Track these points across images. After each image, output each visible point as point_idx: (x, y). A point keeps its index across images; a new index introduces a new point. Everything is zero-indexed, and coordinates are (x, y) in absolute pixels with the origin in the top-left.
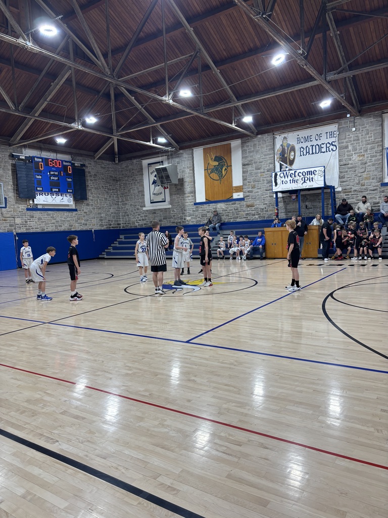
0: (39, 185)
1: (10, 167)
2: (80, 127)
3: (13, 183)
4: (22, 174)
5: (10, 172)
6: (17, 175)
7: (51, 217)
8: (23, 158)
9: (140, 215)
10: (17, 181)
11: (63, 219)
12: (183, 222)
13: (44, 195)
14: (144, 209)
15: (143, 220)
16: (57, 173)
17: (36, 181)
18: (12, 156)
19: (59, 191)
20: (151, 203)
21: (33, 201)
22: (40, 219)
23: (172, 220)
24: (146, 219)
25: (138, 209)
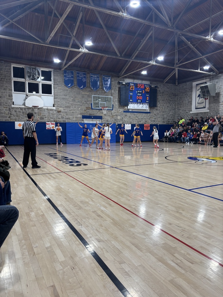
0: (131, 99)
1: (117, 89)
2: (154, 63)
3: (118, 97)
4: (123, 92)
5: (117, 92)
6: (120, 93)
7: (136, 116)
8: (125, 83)
9: (188, 116)
10: (120, 96)
11: (142, 118)
13: (133, 104)
14: (191, 112)
16: (141, 92)
17: (129, 96)
18: (119, 83)
19: (141, 102)
20: (196, 109)
21: (127, 107)
22: (130, 117)
25: (187, 113)
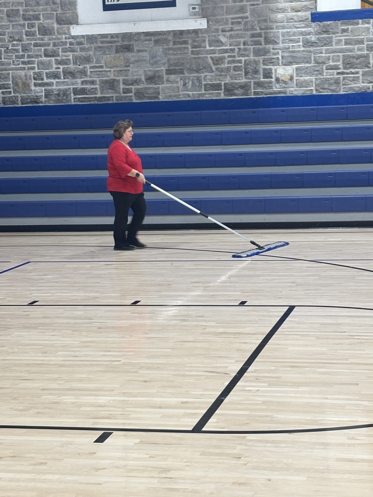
12: (259, 84)
14: (76, 31)
15: (69, 74)
20: (106, 8)
23: (208, 77)
24: (83, 73)
